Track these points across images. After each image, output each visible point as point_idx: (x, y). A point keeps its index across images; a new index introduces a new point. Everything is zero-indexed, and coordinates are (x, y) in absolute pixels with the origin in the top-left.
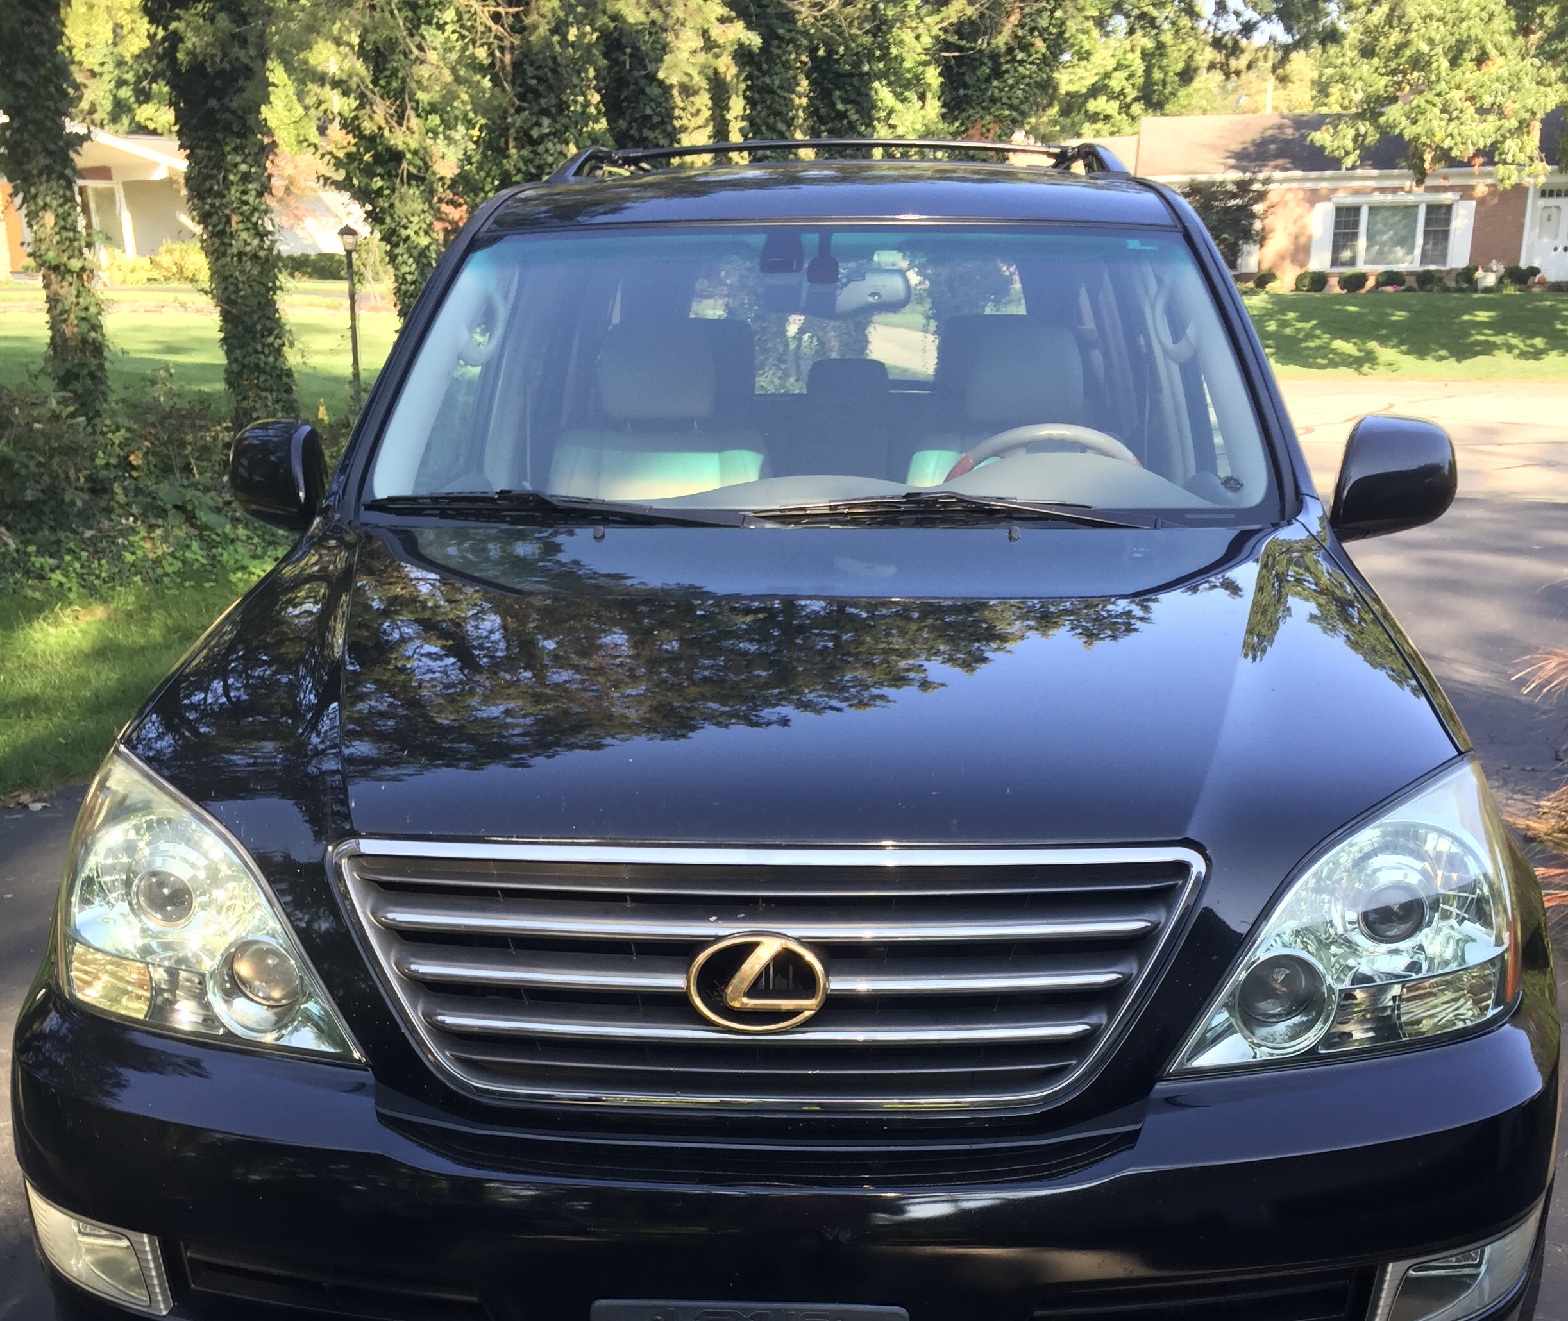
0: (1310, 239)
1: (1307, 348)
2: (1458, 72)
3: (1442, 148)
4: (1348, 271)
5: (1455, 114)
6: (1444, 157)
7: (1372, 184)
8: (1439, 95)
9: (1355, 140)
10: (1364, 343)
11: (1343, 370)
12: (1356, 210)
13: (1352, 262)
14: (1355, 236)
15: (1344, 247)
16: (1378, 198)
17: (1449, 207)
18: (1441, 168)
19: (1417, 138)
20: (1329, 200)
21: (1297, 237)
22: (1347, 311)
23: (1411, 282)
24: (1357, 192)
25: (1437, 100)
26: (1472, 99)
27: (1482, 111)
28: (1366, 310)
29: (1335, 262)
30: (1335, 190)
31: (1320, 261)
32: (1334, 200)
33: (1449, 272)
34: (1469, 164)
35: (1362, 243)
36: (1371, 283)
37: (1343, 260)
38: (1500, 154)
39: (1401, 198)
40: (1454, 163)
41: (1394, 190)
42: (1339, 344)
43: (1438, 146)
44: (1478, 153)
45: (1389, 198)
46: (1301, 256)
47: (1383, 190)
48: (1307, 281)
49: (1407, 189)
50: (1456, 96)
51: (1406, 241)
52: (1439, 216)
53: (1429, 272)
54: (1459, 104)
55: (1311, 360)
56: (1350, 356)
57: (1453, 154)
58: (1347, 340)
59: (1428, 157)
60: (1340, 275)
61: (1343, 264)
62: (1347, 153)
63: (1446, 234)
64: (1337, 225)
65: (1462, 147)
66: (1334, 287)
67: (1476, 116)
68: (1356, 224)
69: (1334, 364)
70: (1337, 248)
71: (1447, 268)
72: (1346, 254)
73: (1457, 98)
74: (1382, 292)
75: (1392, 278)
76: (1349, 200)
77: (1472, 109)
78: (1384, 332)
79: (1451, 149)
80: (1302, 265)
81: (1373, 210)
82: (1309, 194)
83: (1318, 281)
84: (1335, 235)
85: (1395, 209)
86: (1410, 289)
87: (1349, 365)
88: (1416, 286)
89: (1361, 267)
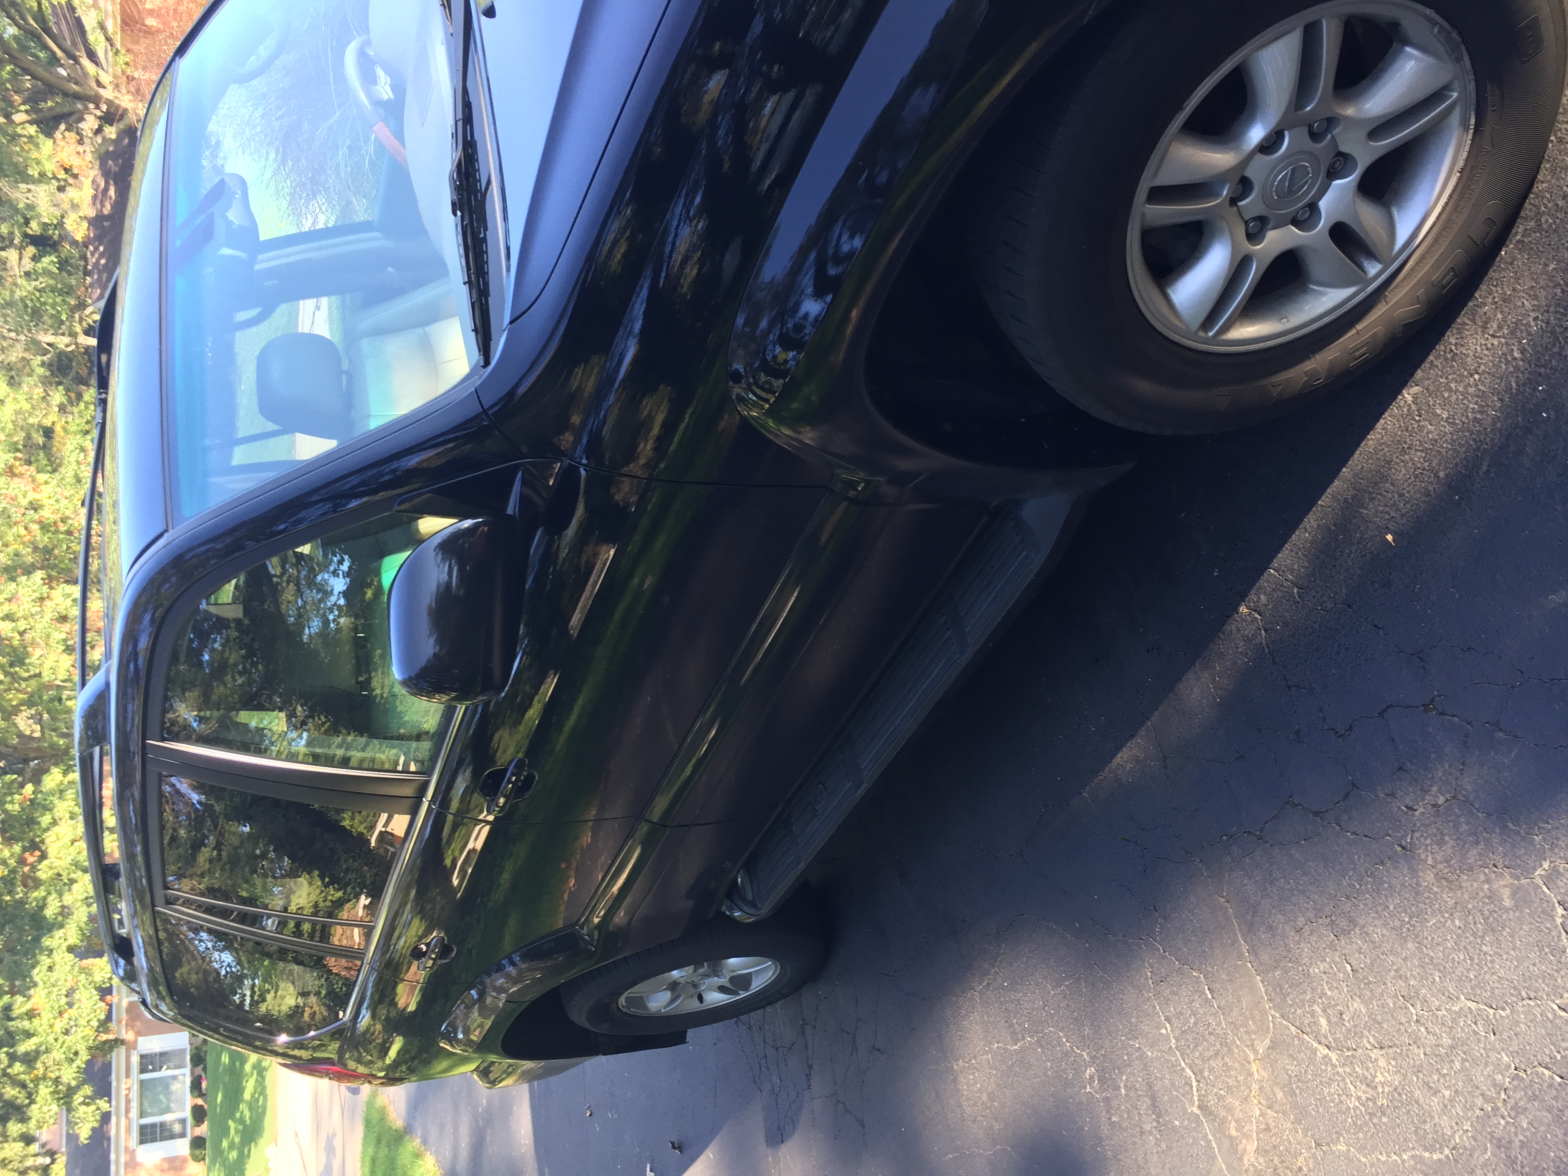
0: (164, 1159)
1: (251, 1118)
2: (40, 1030)
3: (98, 1027)
4: (190, 1121)
5: (72, 1023)
6: (104, 1024)
7: (123, 1121)
8: (56, 1040)
9: (88, 1104)
10: (247, 1074)
11: (268, 1082)
12: (143, 1128)
13: (183, 1121)
14: (162, 1125)
15: (171, 1131)
16: (134, 1113)
17: (142, 1057)
18: (113, 1026)
19: (90, 1048)
20: (134, 1151)
21: (163, 1171)
22: (221, 1102)
23: (199, 1070)
24: (128, 1131)
25: (60, 1041)
26: (61, 1013)
27: (70, 1005)
28: (221, 1086)
29: (183, 1135)
30: (126, 1148)
31: (182, 1147)
32: (135, 1148)
33: (191, 1044)
34: (110, 1005)
35: (168, 1118)
36: (200, 1102)
37: (181, 1129)
38: (104, 983)
39: (134, 1095)
40: (109, 1017)
41: (128, 1101)
42: (247, 1096)
43: (96, 1031)
44: (102, 999)
45: (134, 1105)
46: (177, 1163)
47: (128, 1111)
48: (197, 1152)
49: (127, 1092)
50: (59, 1025)
51: (165, 1083)
52: (148, 1062)
53: (191, 1060)
54: (65, 1021)
55: (260, 1110)
56: (257, 1081)
57: (103, 1017)
58: (244, 1089)
59: (104, 1037)
60: (193, 1127)
61: (184, 1128)
62: (98, 1109)
63: (162, 1054)
64: (154, 1140)
65: (98, 1012)
66: (203, 1130)
67: (76, 1007)
68: (153, 1126)
69: (264, 1088)
70: (172, 1136)
71: (188, 1047)
72: (177, 1128)
73: (61, 1024)
74: (206, 1089)
75: (196, 1086)
76: (135, 1134)
77: (70, 1011)
78: (238, 1064)
79: (98, 1020)
80: (184, 1160)
81: (142, 1115)
82: (129, 1170)
83: (198, 1143)
84: (161, 1140)
85: (141, 1095)
86: (205, 1069)
87: (263, 1078)
88: (202, 1066)
89: (187, 1114)
